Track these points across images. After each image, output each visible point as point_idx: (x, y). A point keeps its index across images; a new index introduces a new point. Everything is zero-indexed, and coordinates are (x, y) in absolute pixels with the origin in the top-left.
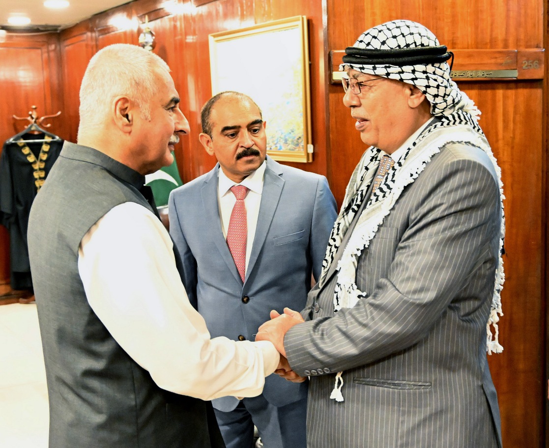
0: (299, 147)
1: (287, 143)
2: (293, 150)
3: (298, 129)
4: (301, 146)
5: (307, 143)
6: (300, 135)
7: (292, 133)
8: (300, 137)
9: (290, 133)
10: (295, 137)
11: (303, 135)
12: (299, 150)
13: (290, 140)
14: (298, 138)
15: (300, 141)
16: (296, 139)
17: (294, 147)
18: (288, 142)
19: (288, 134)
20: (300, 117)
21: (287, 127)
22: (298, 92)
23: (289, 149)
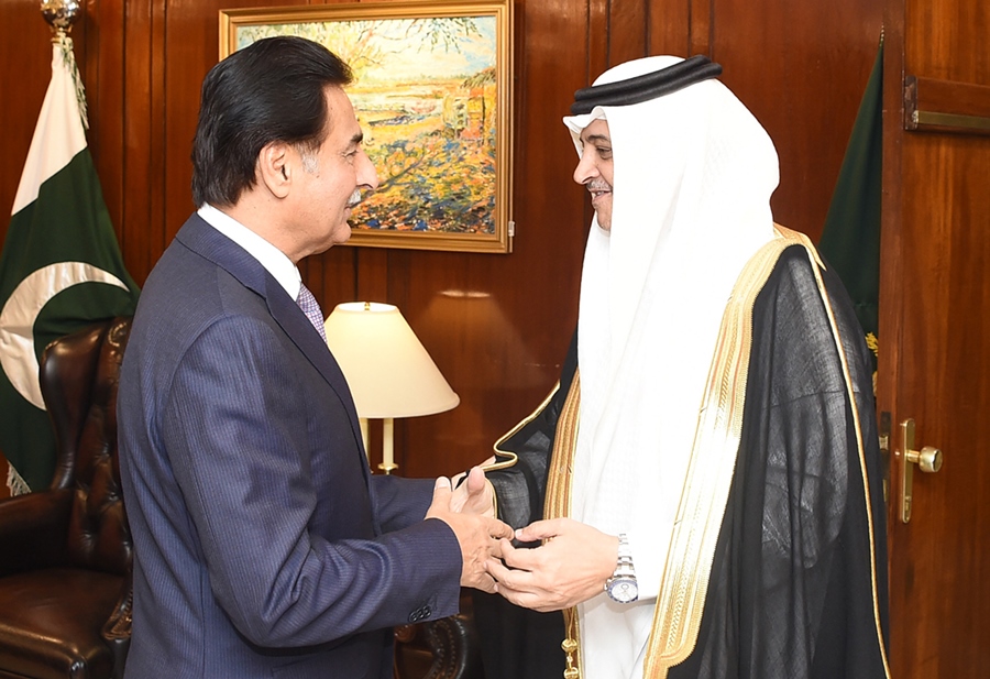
0: (479, 226)
1: (442, 218)
2: (460, 231)
3: (478, 194)
4: (484, 225)
5: (509, 219)
6: (483, 204)
7: (459, 201)
8: (481, 209)
9: (453, 200)
10: (466, 208)
11: (489, 205)
12: (475, 231)
13: (451, 212)
14: (475, 208)
15: (481, 215)
16: (470, 210)
17: (463, 225)
18: (445, 216)
19: (446, 201)
20: (485, 173)
21: (444, 188)
22: (481, 128)
23: (449, 229)
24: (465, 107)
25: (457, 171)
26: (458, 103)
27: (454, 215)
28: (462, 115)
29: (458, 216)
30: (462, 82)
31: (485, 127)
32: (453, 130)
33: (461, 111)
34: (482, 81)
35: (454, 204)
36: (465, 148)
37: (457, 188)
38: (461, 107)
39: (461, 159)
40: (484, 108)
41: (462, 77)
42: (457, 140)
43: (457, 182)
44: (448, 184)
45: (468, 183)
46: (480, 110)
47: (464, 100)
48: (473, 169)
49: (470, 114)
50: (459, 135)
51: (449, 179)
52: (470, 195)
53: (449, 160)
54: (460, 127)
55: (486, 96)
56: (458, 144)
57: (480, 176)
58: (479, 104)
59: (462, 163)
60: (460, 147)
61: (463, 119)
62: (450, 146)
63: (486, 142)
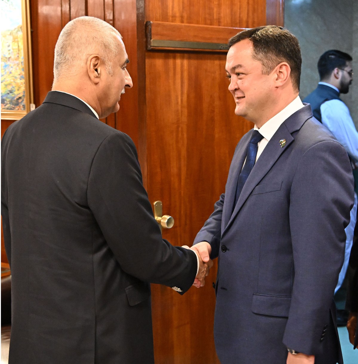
0: (20, 107)
1: (4, 103)
2: (11, 109)
3: (18, 90)
4: (21, 106)
5: (30, 103)
6: (21, 95)
7: (11, 94)
8: (20, 98)
9: (8, 94)
10: (14, 97)
11: (24, 96)
12: (18, 109)
13: (8, 100)
14: (18, 97)
15: (20, 101)
16: (16, 99)
17: (13, 106)
18: (6, 102)
19: (6, 94)
20: (21, 79)
21: (5, 88)
22: (18, 56)
23: (7, 109)
24: (11, 46)
25: (9, 79)
26: (8, 44)
27: (9, 101)
28: (9, 50)
29: (11, 102)
30: (9, 33)
31: (20, 56)
32: (6, 58)
33: (9, 48)
34: (17, 32)
35: (9, 96)
36: (12, 67)
37: (10, 88)
38: (9, 46)
39: (11, 73)
40: (19, 46)
41: (9, 30)
42: (8, 63)
43: (10, 84)
44: (6, 86)
45: (14, 85)
46: (17, 47)
47: (10, 42)
48: (16, 78)
49: (13, 49)
50: (9, 60)
51: (6, 83)
52: (15, 91)
53: (6, 73)
54: (9, 56)
55: (19, 40)
56: (9, 65)
57: (19, 81)
58: (16, 44)
59: (11, 75)
60: (10, 67)
61: (10, 52)
62: (6, 66)
63: (20, 63)
